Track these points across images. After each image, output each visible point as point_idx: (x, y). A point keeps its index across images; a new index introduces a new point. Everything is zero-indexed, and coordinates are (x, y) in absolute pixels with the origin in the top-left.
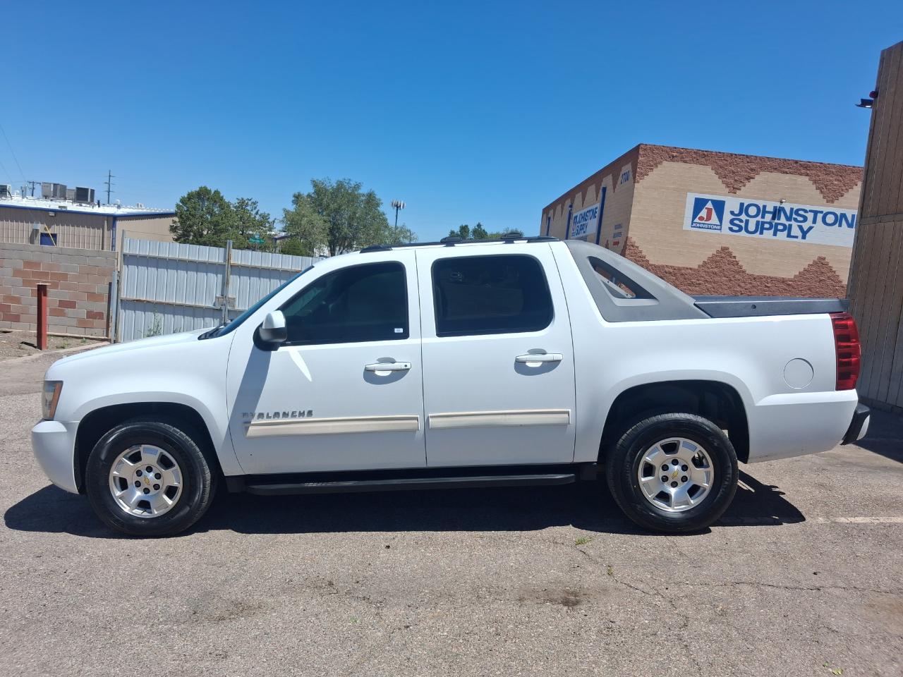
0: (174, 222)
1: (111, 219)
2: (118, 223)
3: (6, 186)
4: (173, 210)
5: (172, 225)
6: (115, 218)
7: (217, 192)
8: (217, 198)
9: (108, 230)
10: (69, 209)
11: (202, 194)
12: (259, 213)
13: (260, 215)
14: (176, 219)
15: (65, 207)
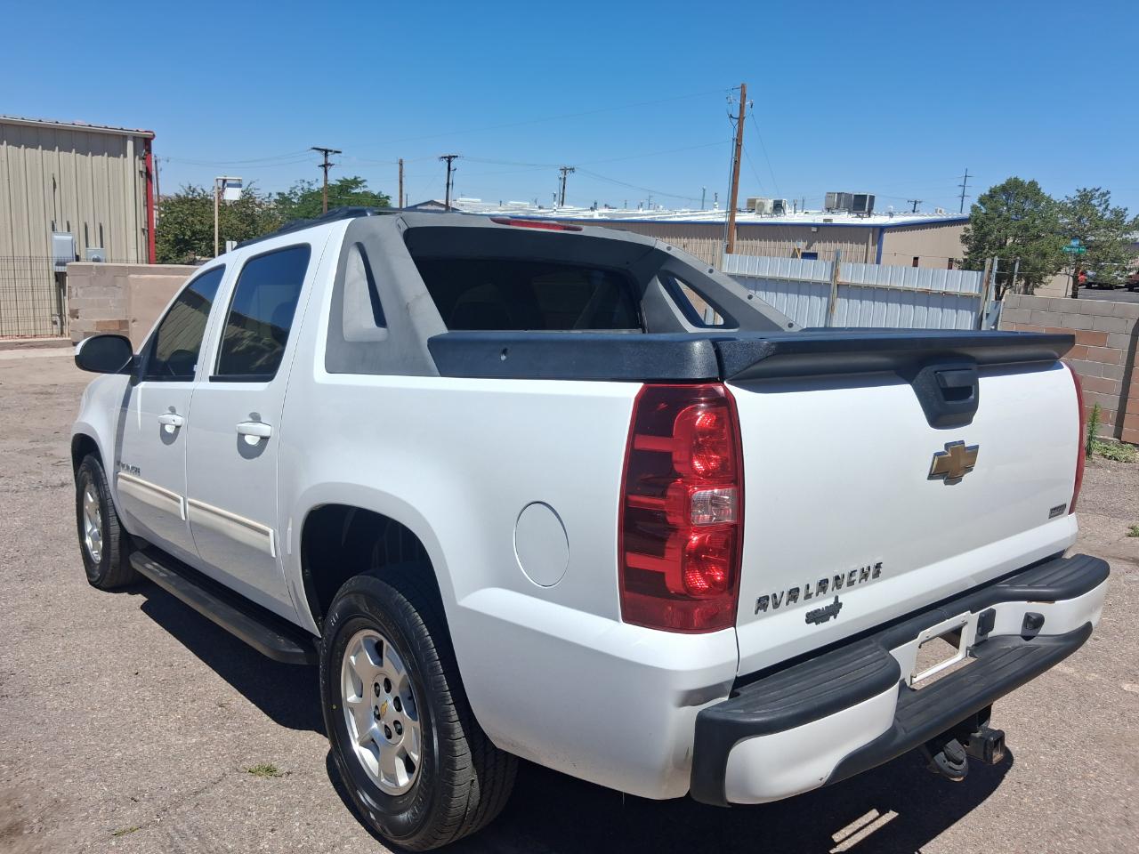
0: (967, 230)
1: (878, 231)
2: (886, 236)
3: (781, 201)
4: (966, 213)
5: (964, 234)
6: (881, 229)
7: (1033, 184)
8: (1032, 191)
9: (873, 245)
10: (834, 222)
11: (1012, 189)
12: (1110, 208)
13: (1112, 212)
14: (969, 226)
15: (830, 220)
